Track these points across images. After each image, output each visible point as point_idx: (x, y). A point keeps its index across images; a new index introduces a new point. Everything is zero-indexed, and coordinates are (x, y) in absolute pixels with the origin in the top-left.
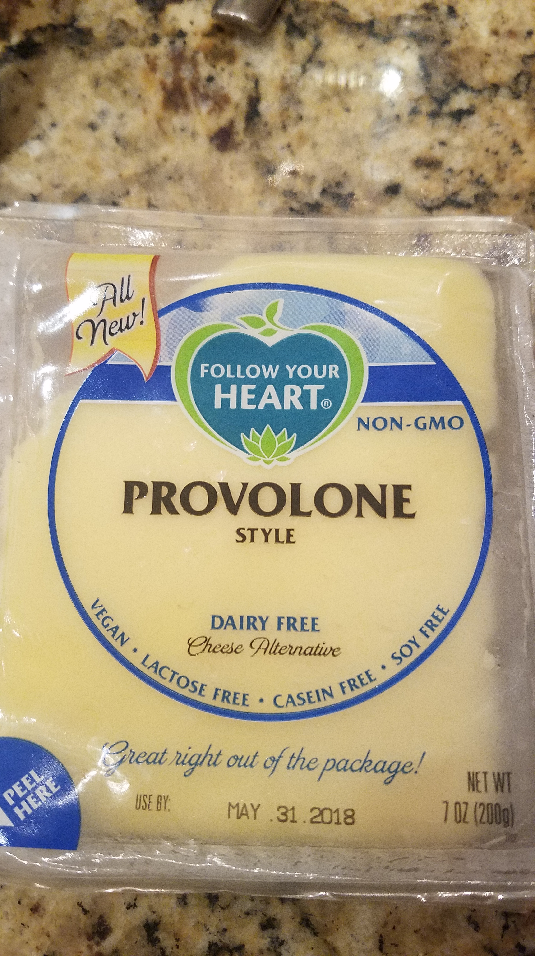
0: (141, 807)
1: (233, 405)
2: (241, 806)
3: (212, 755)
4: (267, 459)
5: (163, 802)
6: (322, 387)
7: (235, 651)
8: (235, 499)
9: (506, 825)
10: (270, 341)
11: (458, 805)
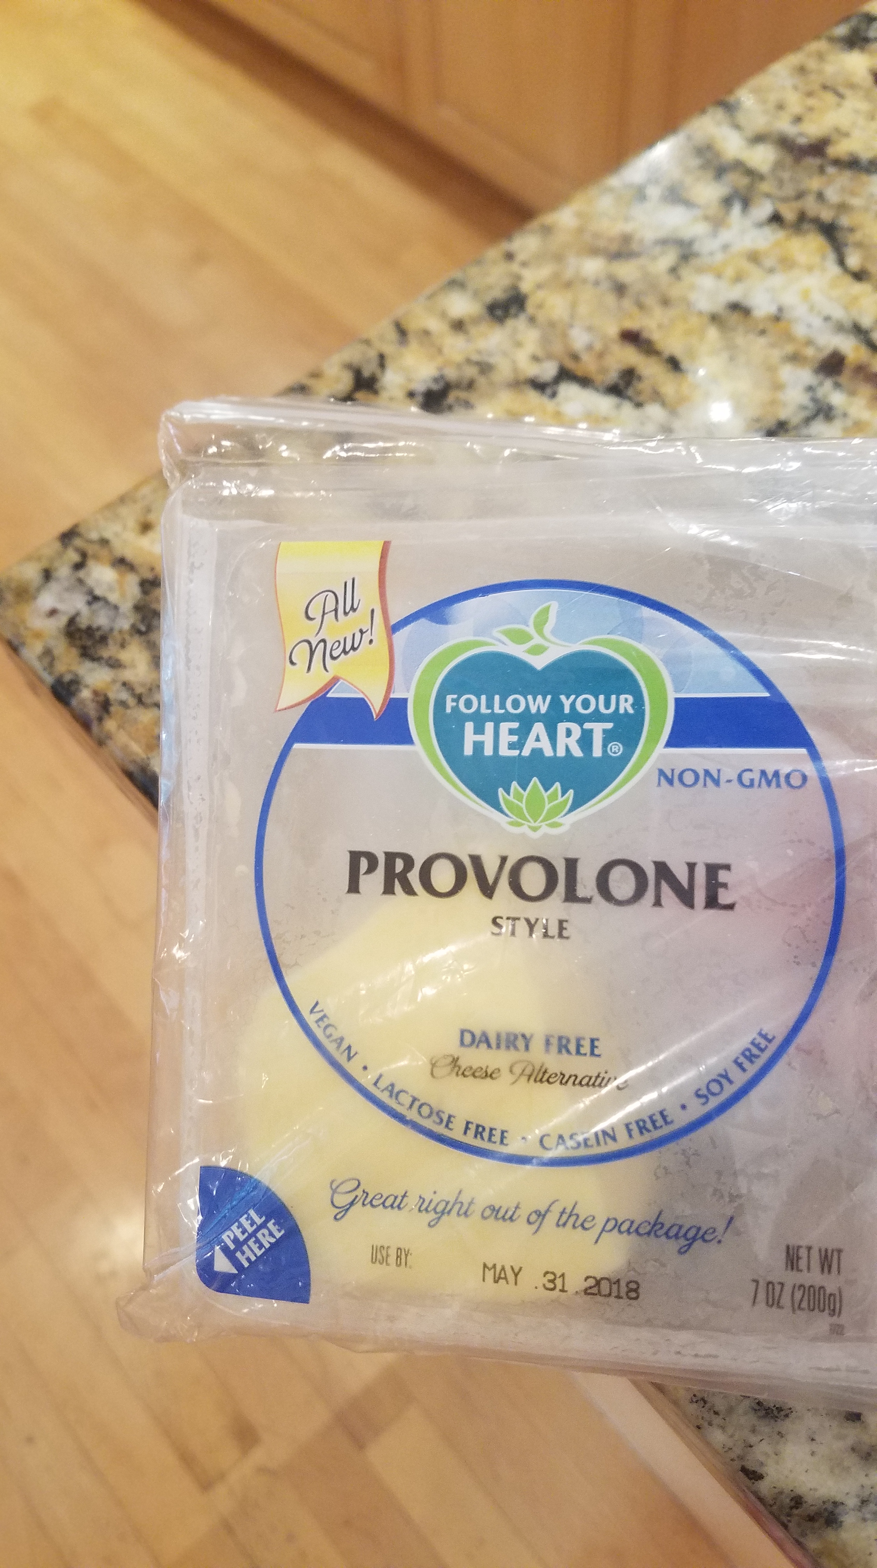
0: (377, 1261)
1: (488, 751)
2: (498, 1268)
3: (462, 1203)
4: (533, 824)
5: (403, 1256)
6: (609, 726)
7: (491, 1076)
8: (491, 878)
9: (832, 1313)
10: (539, 662)
11: (770, 1286)
